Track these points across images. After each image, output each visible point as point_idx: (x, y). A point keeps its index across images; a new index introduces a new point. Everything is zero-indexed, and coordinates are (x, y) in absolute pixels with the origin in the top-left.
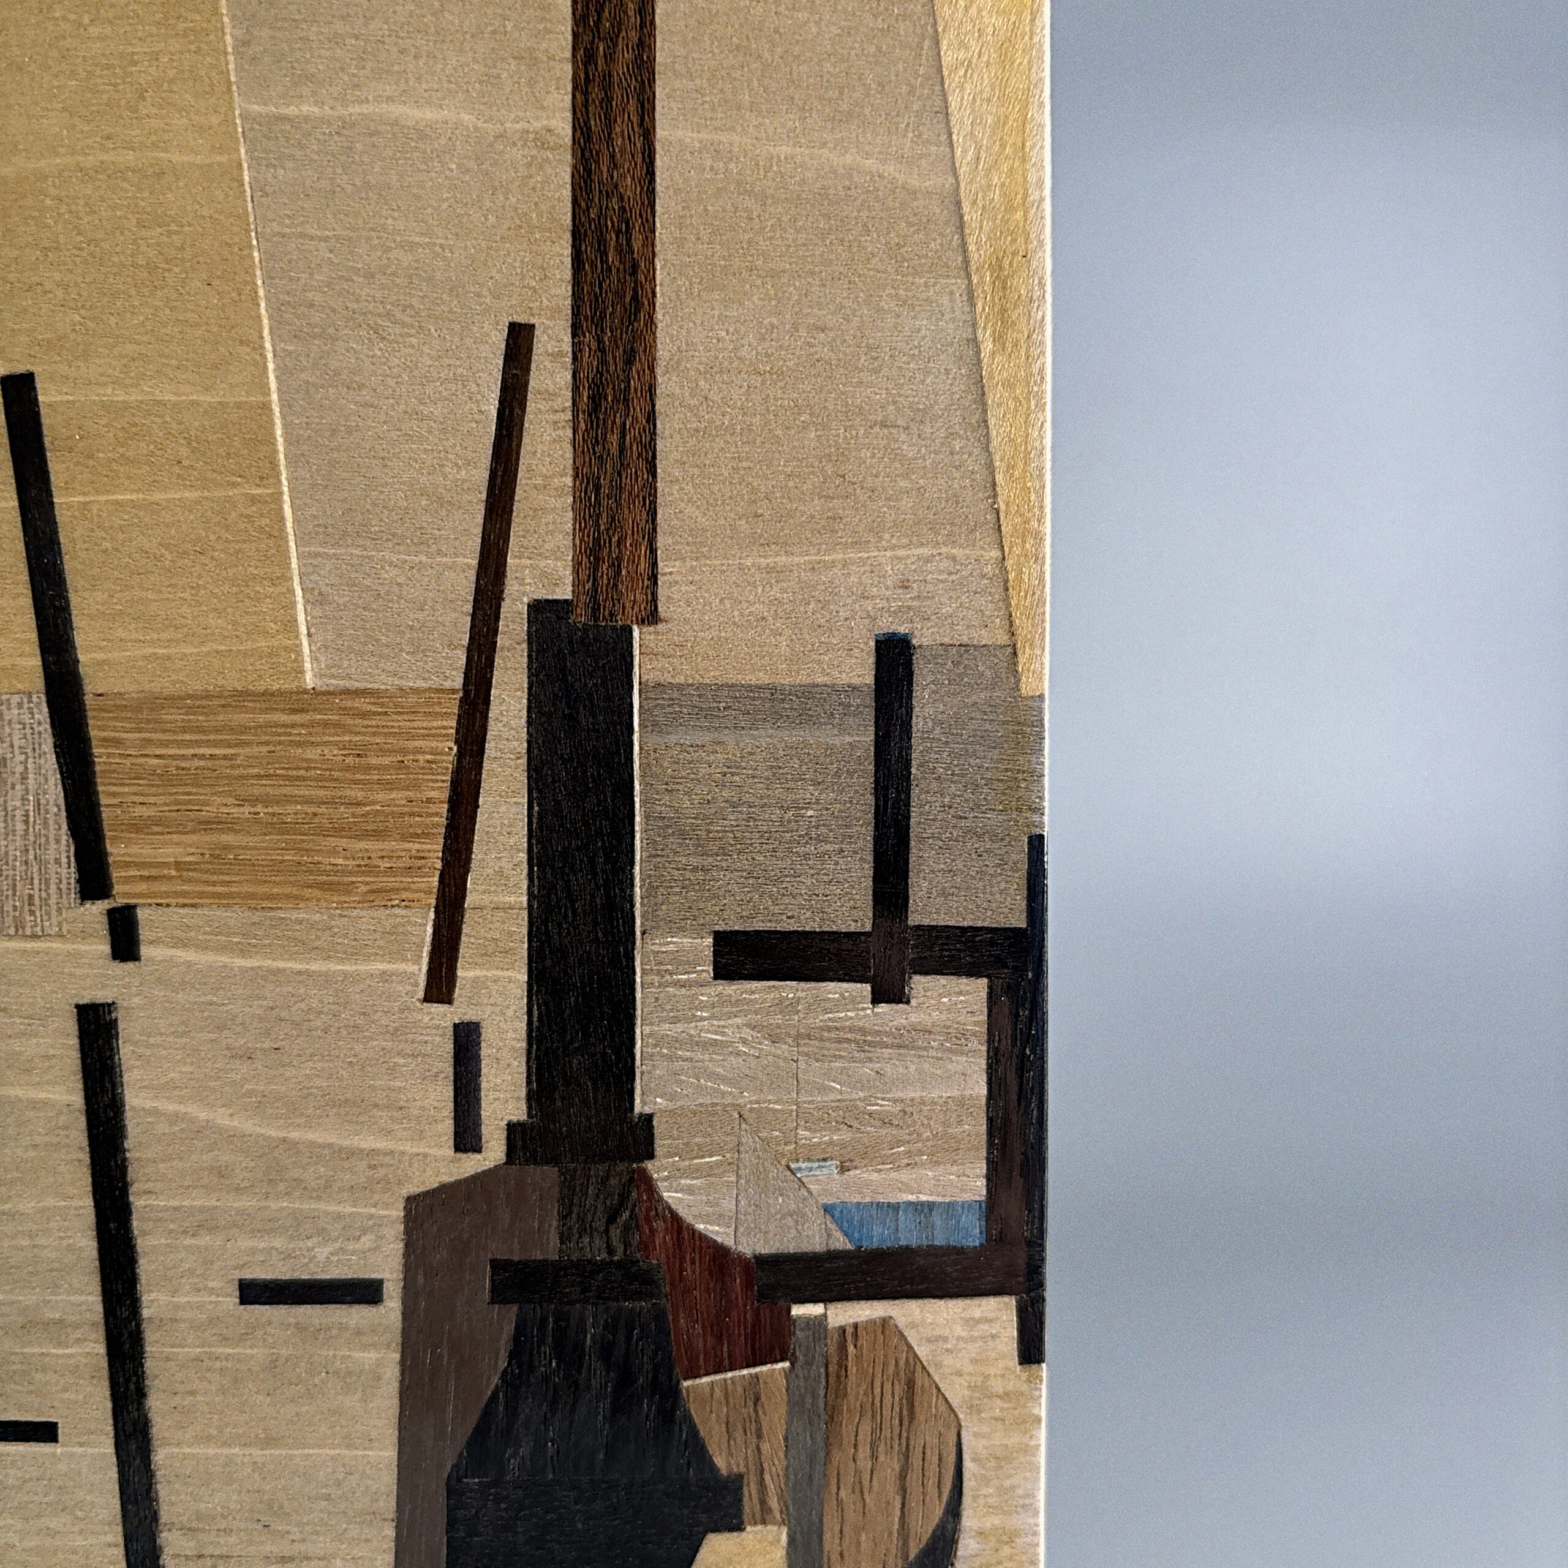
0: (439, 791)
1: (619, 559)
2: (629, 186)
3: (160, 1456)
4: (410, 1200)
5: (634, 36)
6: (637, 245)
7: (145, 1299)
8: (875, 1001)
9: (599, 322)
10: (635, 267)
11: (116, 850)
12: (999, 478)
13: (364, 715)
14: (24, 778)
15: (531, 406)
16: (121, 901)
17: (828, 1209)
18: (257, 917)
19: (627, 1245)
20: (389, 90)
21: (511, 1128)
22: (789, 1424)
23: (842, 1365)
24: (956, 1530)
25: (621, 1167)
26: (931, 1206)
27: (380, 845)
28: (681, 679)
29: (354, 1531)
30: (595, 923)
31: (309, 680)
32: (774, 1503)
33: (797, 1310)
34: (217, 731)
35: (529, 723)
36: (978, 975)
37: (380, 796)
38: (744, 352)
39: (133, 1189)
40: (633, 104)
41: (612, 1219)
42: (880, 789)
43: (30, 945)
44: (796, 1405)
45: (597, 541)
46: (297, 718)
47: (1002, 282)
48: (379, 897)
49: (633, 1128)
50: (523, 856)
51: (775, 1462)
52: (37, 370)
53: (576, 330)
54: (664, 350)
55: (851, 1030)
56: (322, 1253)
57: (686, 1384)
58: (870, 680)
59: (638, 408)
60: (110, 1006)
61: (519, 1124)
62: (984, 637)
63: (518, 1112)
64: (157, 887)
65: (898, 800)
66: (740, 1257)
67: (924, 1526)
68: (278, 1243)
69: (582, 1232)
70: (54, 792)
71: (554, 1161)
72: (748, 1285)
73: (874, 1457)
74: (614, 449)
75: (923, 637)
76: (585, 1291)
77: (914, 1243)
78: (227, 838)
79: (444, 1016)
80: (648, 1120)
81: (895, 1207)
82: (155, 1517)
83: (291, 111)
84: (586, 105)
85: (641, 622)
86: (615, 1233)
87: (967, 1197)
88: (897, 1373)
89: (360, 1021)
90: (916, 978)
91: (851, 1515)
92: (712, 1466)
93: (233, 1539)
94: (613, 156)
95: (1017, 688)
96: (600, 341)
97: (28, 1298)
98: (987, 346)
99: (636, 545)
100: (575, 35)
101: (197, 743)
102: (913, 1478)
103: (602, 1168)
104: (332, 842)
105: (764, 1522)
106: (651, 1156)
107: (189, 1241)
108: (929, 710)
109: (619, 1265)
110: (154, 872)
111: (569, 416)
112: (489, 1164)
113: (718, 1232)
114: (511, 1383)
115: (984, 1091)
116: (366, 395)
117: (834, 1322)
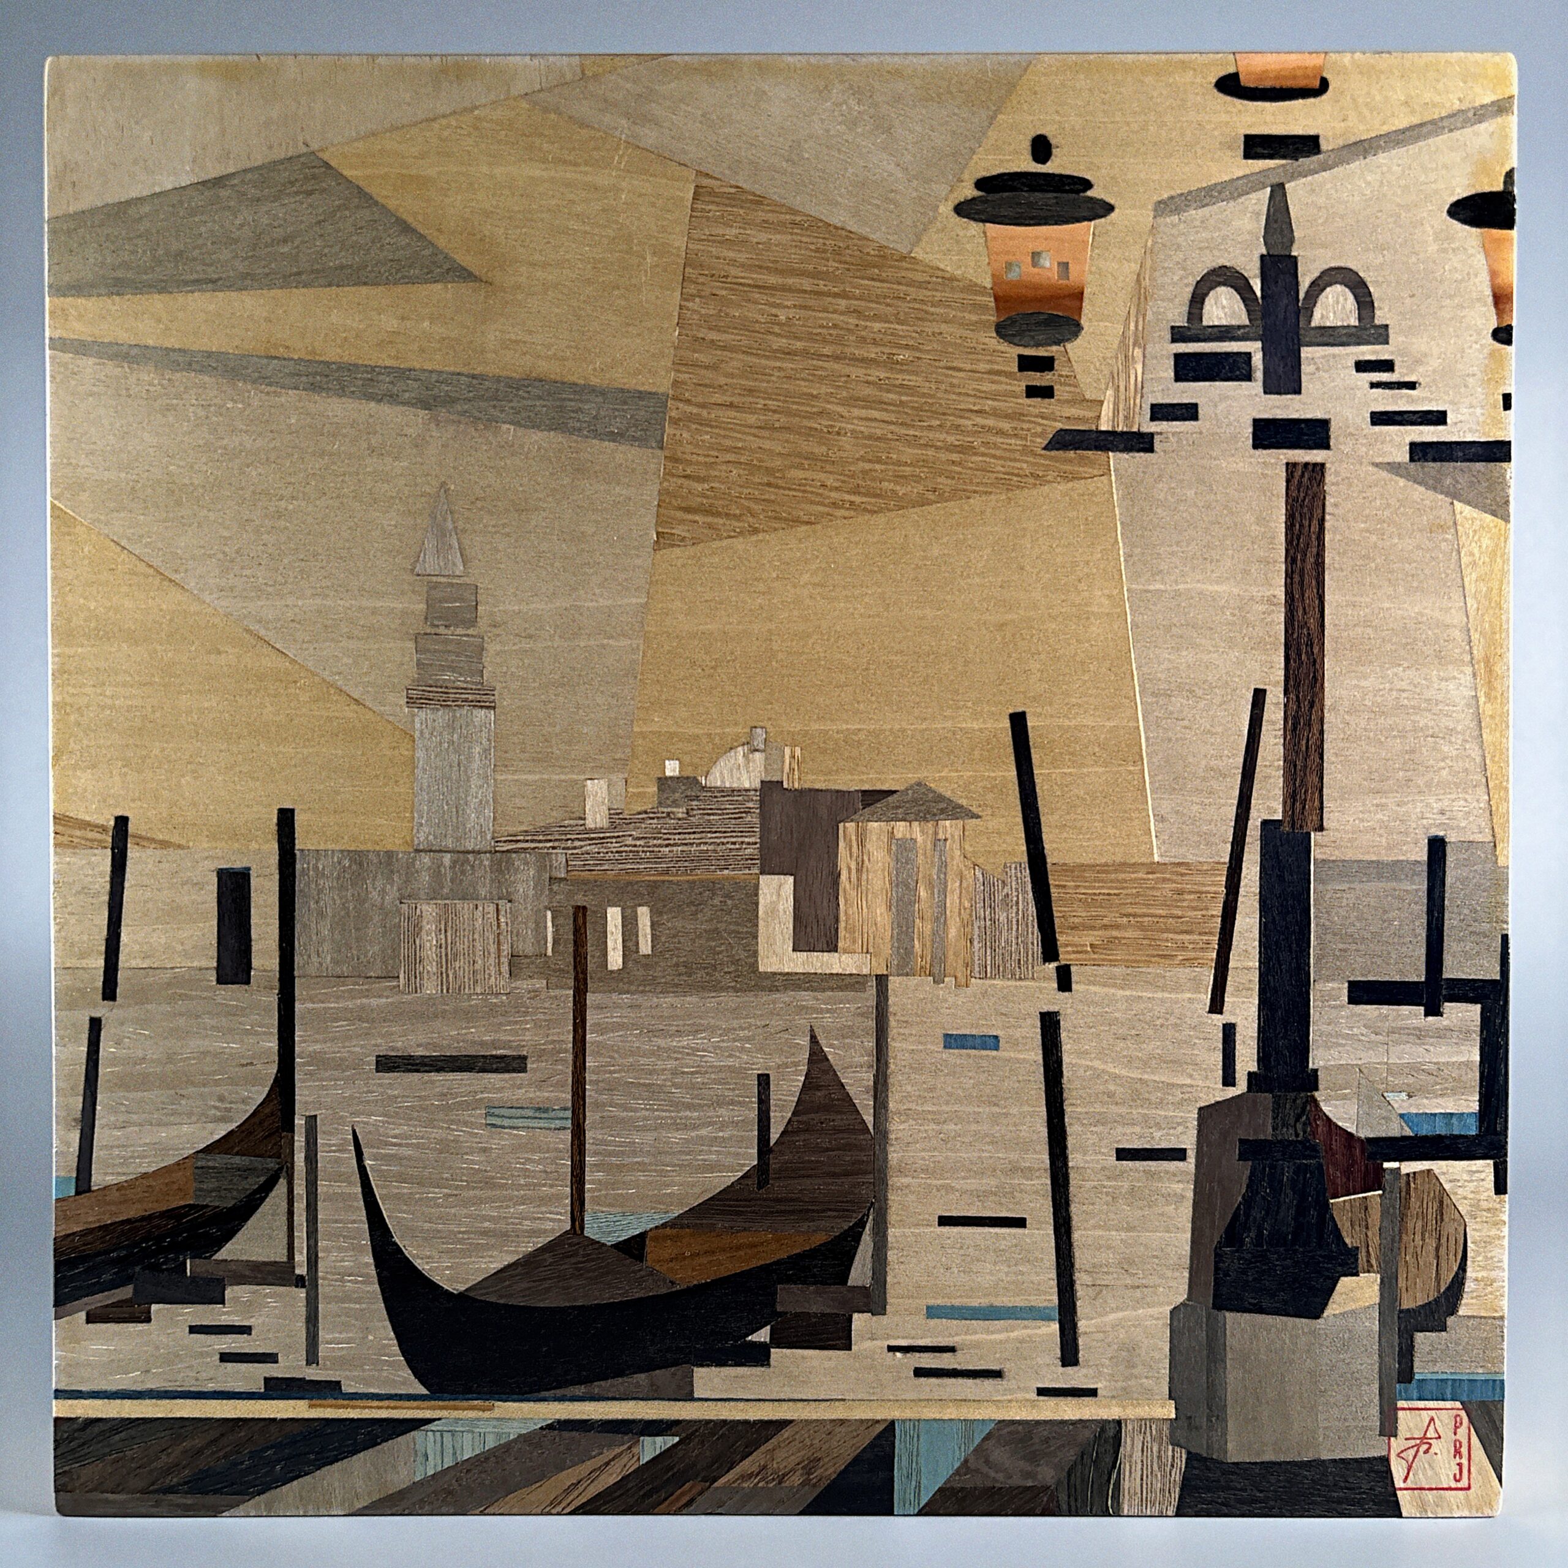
0: (1217, 910)
1: (1305, 800)
2: (1312, 623)
3: (1076, 1235)
4: (1200, 1109)
5: (1315, 550)
6: (1316, 651)
7: (1070, 1157)
8: (1426, 1015)
9: (1297, 686)
10: (1315, 661)
11: (1061, 939)
12: (1488, 762)
13: (1182, 875)
14: (1017, 903)
15: (1264, 728)
16: (1063, 963)
17: (1402, 1116)
18: (1129, 971)
19: (1305, 1132)
20: (1201, 577)
21: (1250, 1074)
22: (1382, 1221)
23: (1408, 1192)
24: (1464, 1278)
25: (1302, 1095)
26: (1452, 1114)
27: (1188, 937)
28: (1334, 858)
29: (1169, 1274)
30: (1291, 977)
31: (1156, 858)
32: (1374, 1262)
33: (1386, 1165)
34: (1111, 881)
35: (1261, 878)
36: (1476, 1003)
37: (1189, 913)
38: (1366, 702)
39: (1066, 1103)
40: (1314, 582)
41: (1297, 1120)
42: (1430, 912)
43: (1018, 983)
44: (1385, 1213)
45: (1294, 791)
46: (1150, 876)
47: (1490, 671)
48: (1187, 962)
49: (1309, 1075)
50: (1257, 943)
51: (1375, 1240)
52: (1027, 710)
53: (1286, 692)
54: (1328, 702)
55: (1414, 1029)
56: (1157, 1134)
57: (1332, 1201)
58: (1425, 858)
59: (1315, 729)
60: (1057, 1013)
61: (1254, 1073)
62: (1479, 838)
63: (1253, 1067)
64: (1079, 956)
65: (1438, 918)
66: (1359, 1139)
67: (1447, 1278)
68: (1137, 1129)
69: (1283, 1126)
70: (1032, 910)
71: (1271, 1091)
72: (1363, 1151)
73: (1423, 1239)
74: (1304, 748)
75: (1451, 837)
76: (1284, 1155)
77: (1443, 1133)
78: (1115, 933)
79: (1219, 1020)
80: (1316, 1071)
81: (1435, 1115)
82: (1072, 1265)
83: (1151, 587)
84: (1292, 584)
85: (1315, 830)
86: (1299, 1126)
87: (1471, 1111)
88: (1434, 1197)
89: (1179, 1022)
90: (1446, 1004)
91: (1413, 1270)
92: (1345, 1244)
93: (1110, 1277)
94: (1304, 609)
95: (1496, 862)
96: (1298, 697)
97: (1013, 1156)
98: (1482, 700)
99: (1313, 793)
100: (1287, 550)
101: (1103, 887)
102: (1443, 1251)
103: (1293, 1095)
104: (1165, 935)
105: (1369, 1272)
106: (1317, 1089)
107: (1093, 1129)
108: (1454, 873)
109: (1300, 1142)
110: (1079, 949)
111: (1282, 732)
112: (1239, 1092)
113: (1351, 1129)
114: (1248, 1201)
115: (1478, 1058)
116: (1186, 723)
117: (1404, 1171)
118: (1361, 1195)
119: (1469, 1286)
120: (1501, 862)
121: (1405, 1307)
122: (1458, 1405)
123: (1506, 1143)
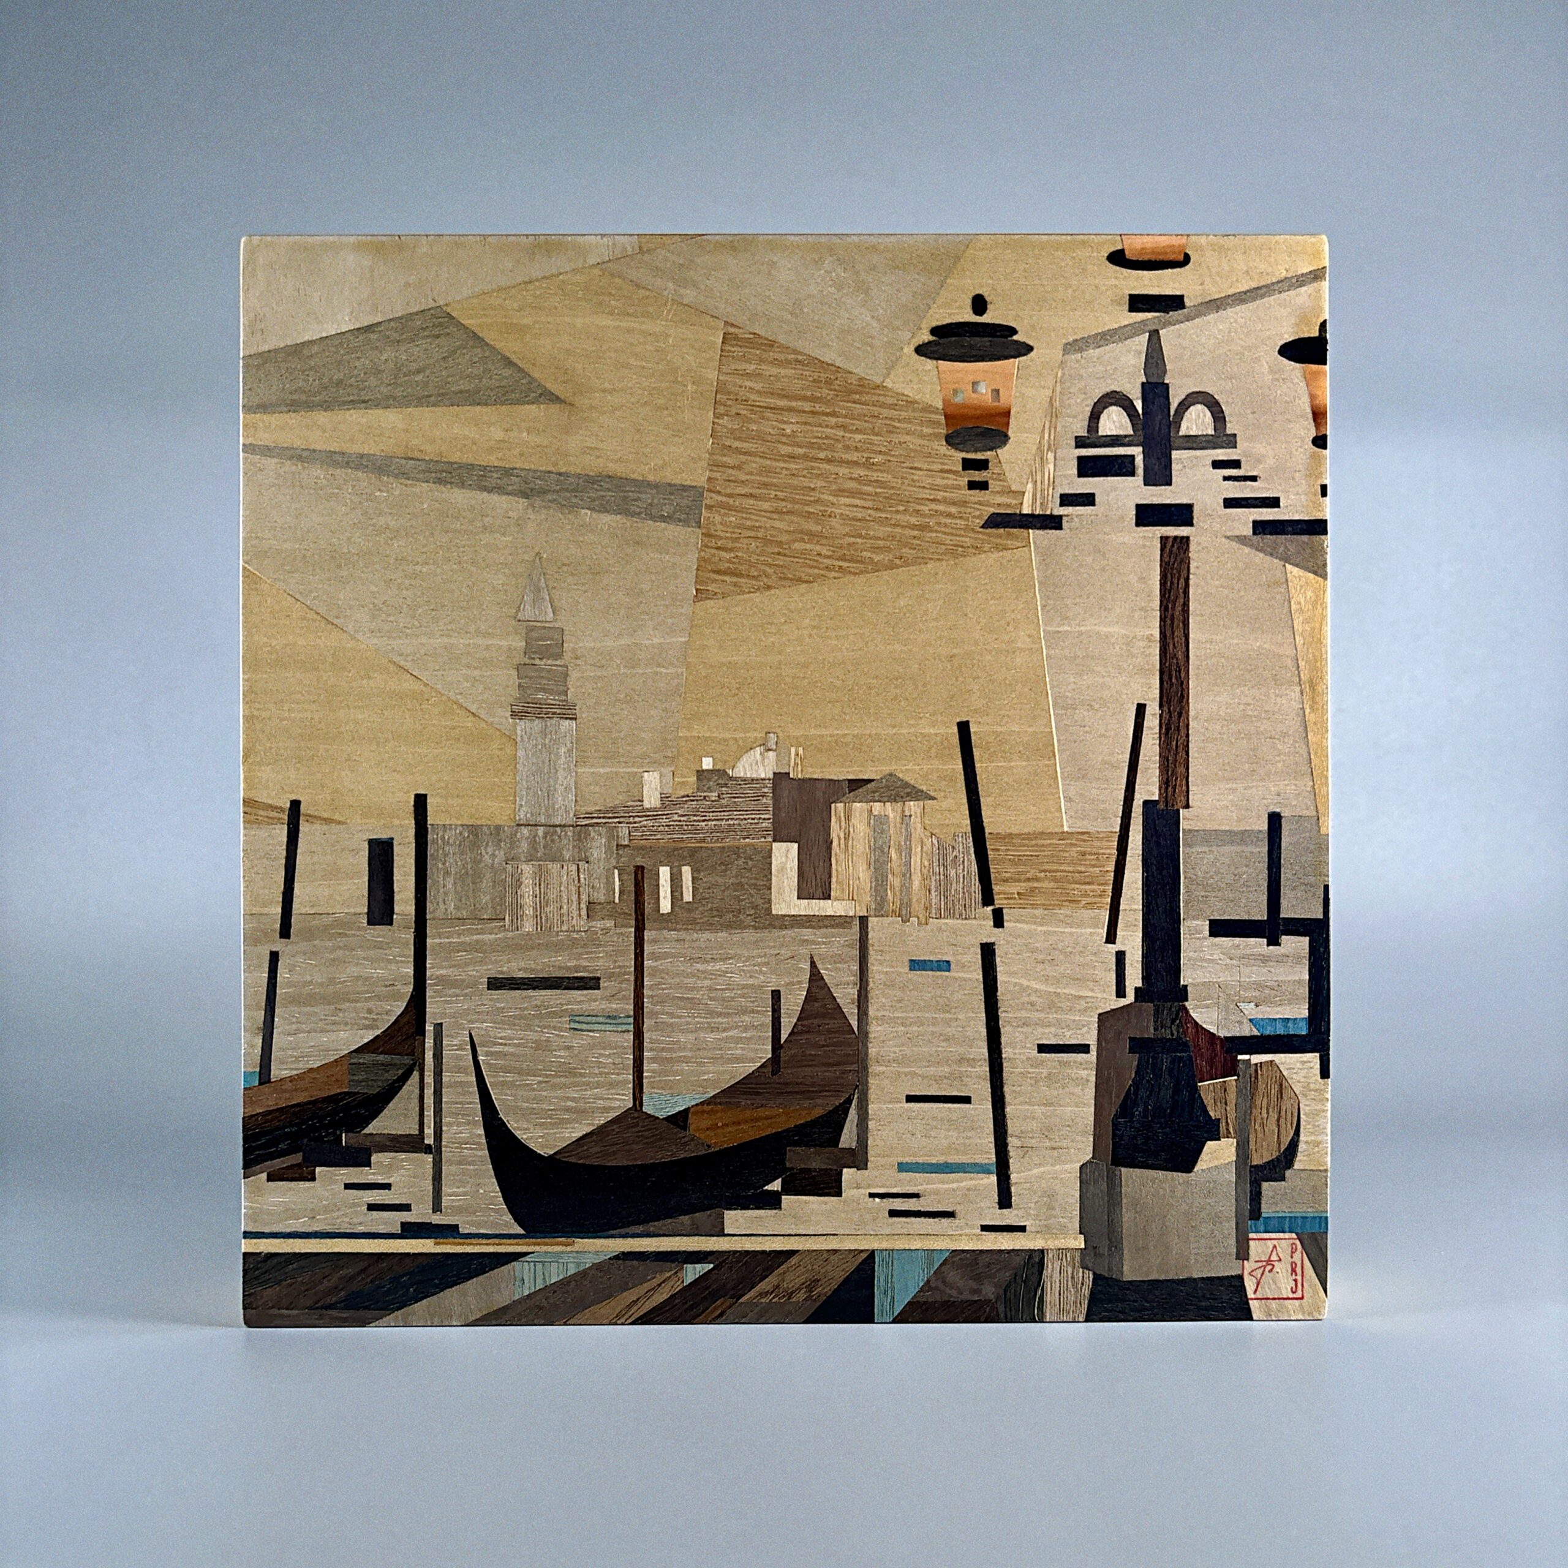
0: (1111, 867)
1: (1176, 785)
2: (1180, 655)
3: (1008, 1109)
4: (1100, 1015)
5: (1182, 601)
6: (1183, 675)
7: (1003, 1051)
8: (1268, 945)
9: (1169, 702)
10: (1182, 683)
11: (996, 888)
12: (1312, 757)
13: (1084, 841)
14: (963, 862)
15: (1144, 733)
16: (997, 906)
17: (1251, 1020)
18: (1046, 912)
19: (1178, 1032)
20: (1097, 621)
21: (1137, 989)
22: (1237, 1100)
23: (1256, 1078)
24: (1298, 1141)
25: (1176, 1004)
26: (1288, 1019)
27: (1090, 887)
28: (1197, 828)
29: (1079, 1138)
30: (1166, 916)
31: (1066, 829)
32: (1231, 1130)
33: (1240, 1057)
34: (1032, 846)
35: (1143, 843)
36: (1305, 936)
37: (1091, 869)
38: (1221, 713)
39: (1000, 1011)
40: (1181, 625)
41: (1173, 1022)
42: (1270, 868)
43: (964, 922)
44: (1239, 1091)
45: (1167, 779)
46: (1061, 842)
47: (1313, 686)
48: (1090, 906)
49: (1180, 990)
50: (1141, 891)
51: (1232, 1115)
52: (970, 720)
53: (1161, 706)
54: (1192, 713)
55: (1260, 955)
56: (1068, 1034)
57: (1199, 1084)
58: (1266, 827)
59: (1183, 732)
60: (993, 944)
61: (1140, 988)
62: (1305, 813)
63: (1139, 984)
64: (1010, 901)
65: (1275, 874)
66: (1219, 1037)
67: (1286, 1141)
68: (1053, 1029)
69: (1162, 1028)
70: (974, 867)
71: (1152, 1002)
72: (1222, 1047)
73: (1268, 1113)
74: (1174, 747)
75: (1285, 813)
76: (1163, 1048)
77: (1282, 1033)
78: (1036, 885)
79: (1113, 948)
80: (1186, 987)
81: (1275, 1020)
82: (1006, 1132)
83: (1060, 629)
84: (1165, 626)
85: (1183, 808)
86: (1174, 1028)
87: (1302, 1016)
88: (1276, 1082)
89: (1083, 950)
90: (1283, 937)
91: (1260, 1135)
92: (1210, 1117)
93: (1034, 1141)
94: (1174, 644)
95: (1319, 831)
96: (1169, 709)
97: (961, 1050)
98: (1308, 711)
99: (1181, 780)
100: (1161, 601)
101: (1026, 851)
102: (1282, 1121)
103: (1169, 1004)
104: (1073, 886)
105: (1228, 1137)
106: (1187, 1000)
107: (1020, 1029)
108: (1288, 839)
109: (1175, 1040)
110: (1009, 896)
111: (1158, 735)
112: (1128, 1002)
113: (1213, 1029)
114: (1136, 1083)
115: (1307, 977)
116: (1087, 729)
117: (1253, 1062)
118: (1221, 1080)
119: (1302, 1147)
120: (1323, 831)
121: (1254, 1163)
122: (1294, 1235)
123: (1329, 1040)
